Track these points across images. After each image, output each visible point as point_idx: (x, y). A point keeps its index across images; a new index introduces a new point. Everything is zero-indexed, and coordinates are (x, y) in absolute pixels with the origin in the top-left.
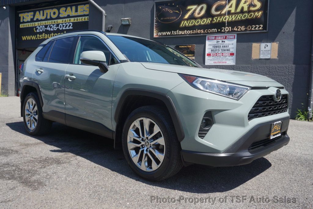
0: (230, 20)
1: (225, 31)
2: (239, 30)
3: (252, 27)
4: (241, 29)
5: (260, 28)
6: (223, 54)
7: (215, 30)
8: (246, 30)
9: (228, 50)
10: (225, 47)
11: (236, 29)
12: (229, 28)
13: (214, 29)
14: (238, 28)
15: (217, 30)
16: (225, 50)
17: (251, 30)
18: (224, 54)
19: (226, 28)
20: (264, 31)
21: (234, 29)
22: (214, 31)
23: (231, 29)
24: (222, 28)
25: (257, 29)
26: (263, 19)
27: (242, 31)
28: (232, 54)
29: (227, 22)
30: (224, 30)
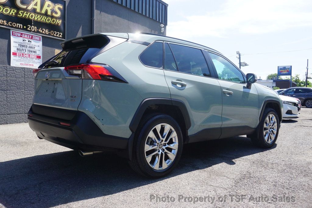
0: (36, 19)
1: (31, 30)
2: (43, 32)
3: (55, 33)
4: (45, 32)
5: (60, 36)
6: (29, 55)
7: (21, 26)
8: (49, 34)
9: (34, 52)
10: (31, 47)
11: (41, 31)
12: (35, 28)
13: (19, 24)
14: (43, 31)
15: (23, 27)
16: (31, 52)
17: (53, 36)
18: (31, 56)
19: (32, 26)
20: (63, 39)
21: (40, 31)
22: (19, 27)
23: (37, 29)
24: (28, 26)
25: (58, 36)
26: (62, 28)
27: (46, 34)
28: (39, 57)
29: (34, 20)
30: (30, 28)
